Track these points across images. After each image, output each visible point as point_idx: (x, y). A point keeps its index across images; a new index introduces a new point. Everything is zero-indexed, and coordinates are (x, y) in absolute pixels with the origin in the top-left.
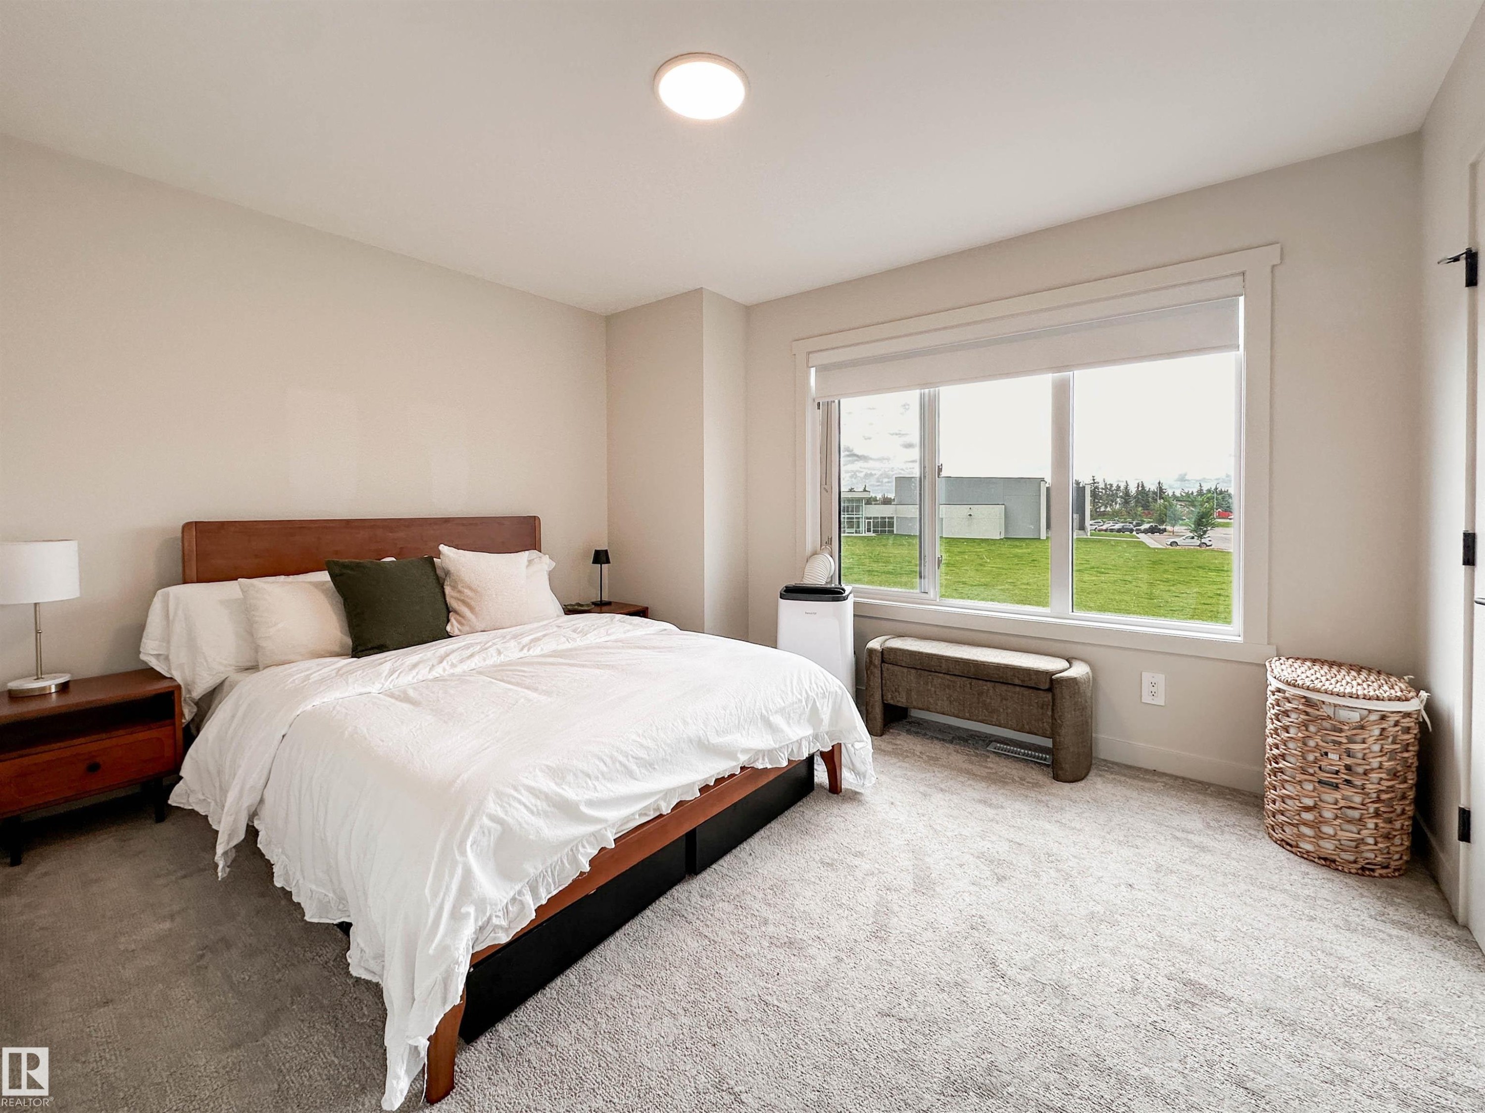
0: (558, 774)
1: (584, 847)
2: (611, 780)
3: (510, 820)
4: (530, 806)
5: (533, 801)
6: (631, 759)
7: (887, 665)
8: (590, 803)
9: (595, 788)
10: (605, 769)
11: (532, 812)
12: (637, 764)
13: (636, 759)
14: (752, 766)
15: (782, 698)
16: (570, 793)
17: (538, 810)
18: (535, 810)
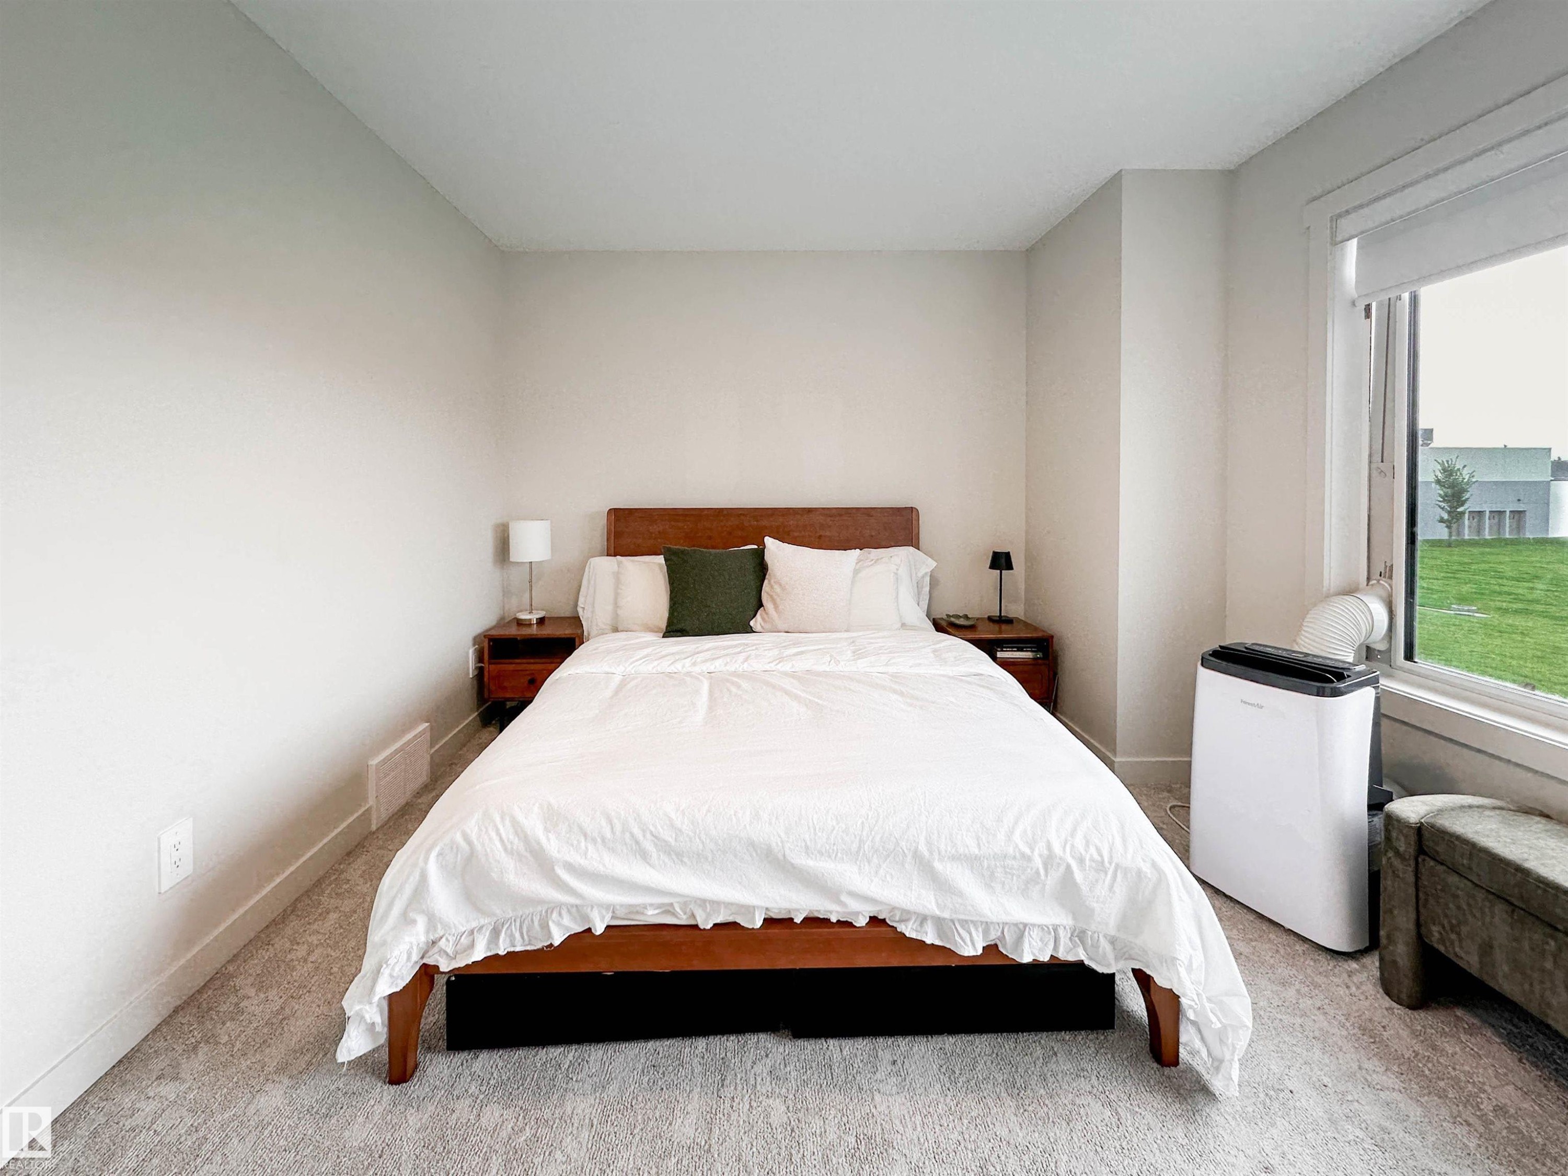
0: (552, 818)
1: (560, 914)
2: (612, 850)
3: (479, 847)
4: (506, 841)
5: (511, 837)
6: (648, 835)
7: (1432, 863)
8: (570, 868)
9: (586, 854)
10: (608, 835)
11: (506, 850)
12: (656, 845)
13: (656, 837)
14: (894, 924)
15: (978, 838)
16: (553, 847)
17: (512, 848)
18: (509, 847)
